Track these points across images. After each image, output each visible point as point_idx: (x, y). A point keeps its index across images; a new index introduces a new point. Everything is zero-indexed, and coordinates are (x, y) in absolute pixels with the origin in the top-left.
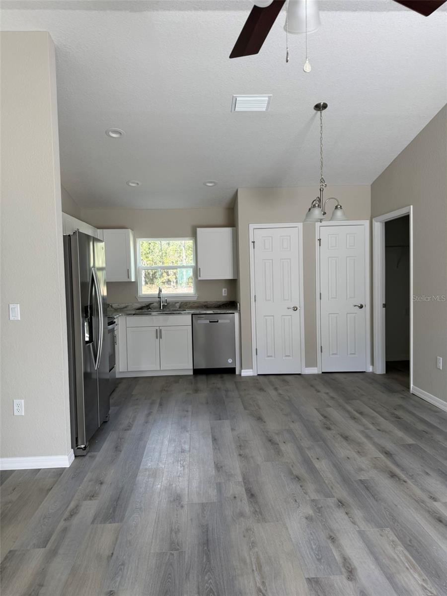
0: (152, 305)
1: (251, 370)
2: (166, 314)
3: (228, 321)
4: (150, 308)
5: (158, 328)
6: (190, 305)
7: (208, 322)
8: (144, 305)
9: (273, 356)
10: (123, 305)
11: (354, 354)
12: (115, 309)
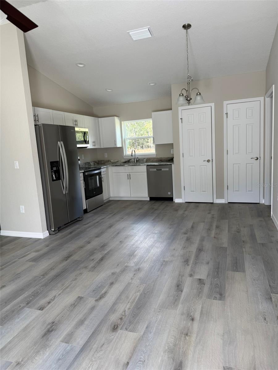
0: (131, 160)
1: (181, 199)
2: (132, 165)
3: (168, 169)
4: (129, 162)
5: (128, 173)
6: (152, 160)
7: (155, 170)
8: (127, 160)
9: (195, 191)
10: (116, 161)
11: (251, 191)
12: (112, 163)
